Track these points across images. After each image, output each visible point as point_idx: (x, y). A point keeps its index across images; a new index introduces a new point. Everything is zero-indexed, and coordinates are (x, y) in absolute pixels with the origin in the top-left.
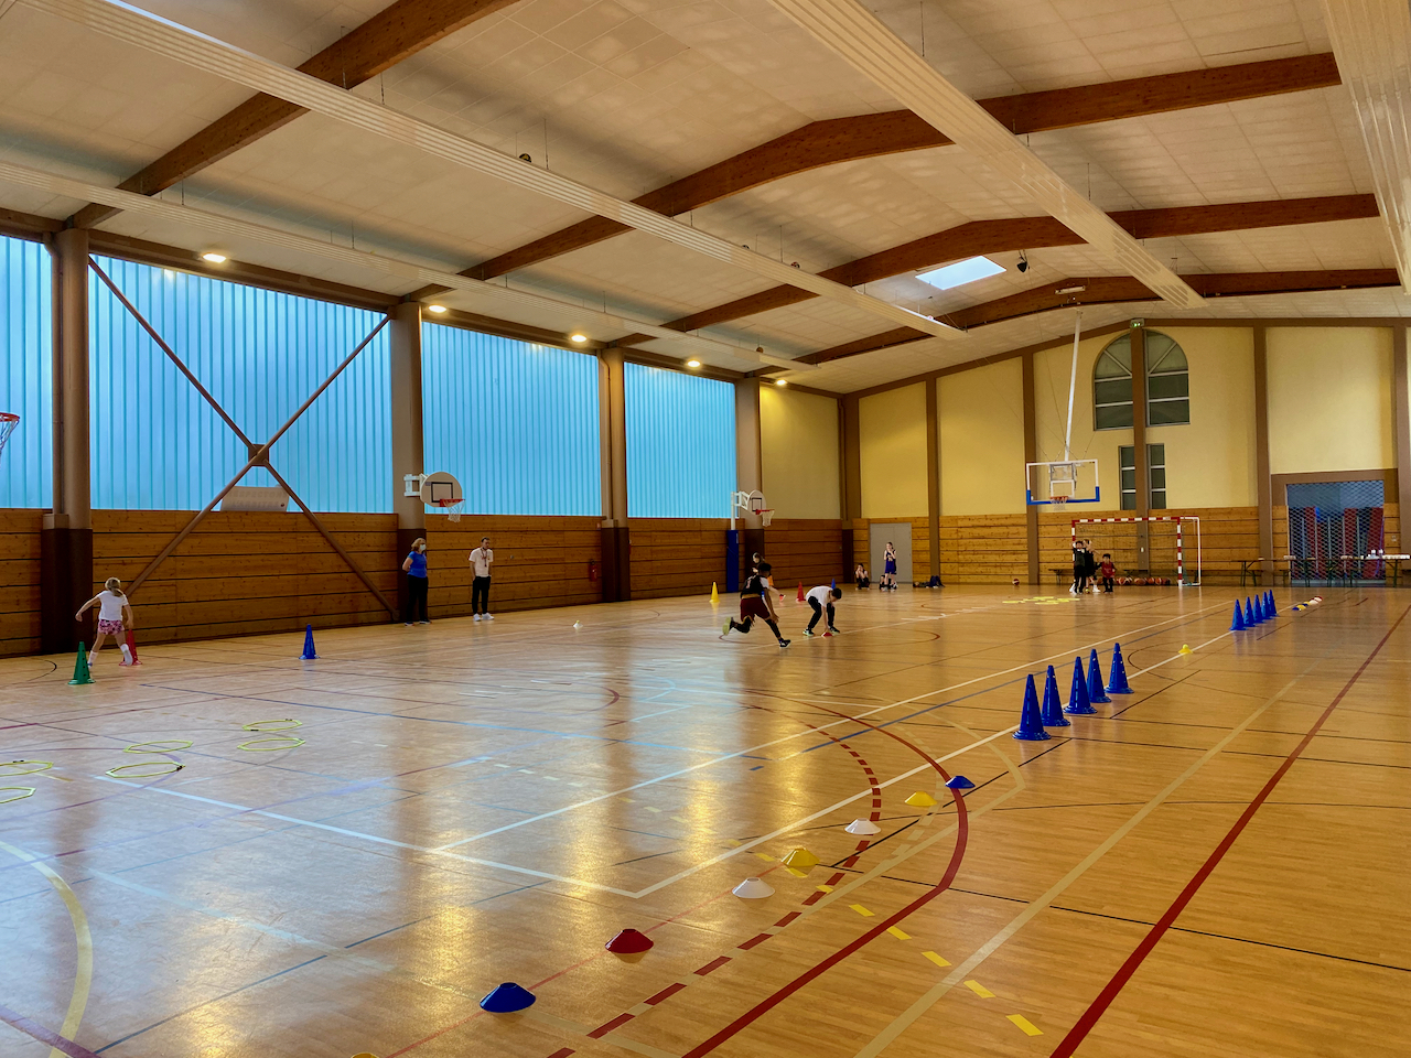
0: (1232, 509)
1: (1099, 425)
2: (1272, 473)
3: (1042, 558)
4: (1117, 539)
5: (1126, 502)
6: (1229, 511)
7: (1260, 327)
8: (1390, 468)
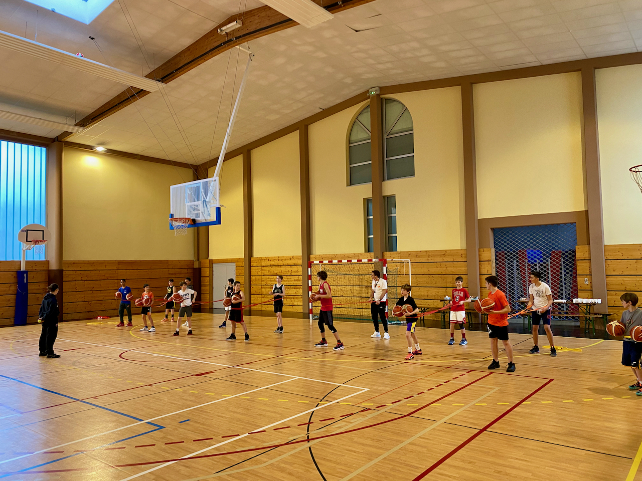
2: (479, 217)
5: (368, 245)
8: (584, 209)
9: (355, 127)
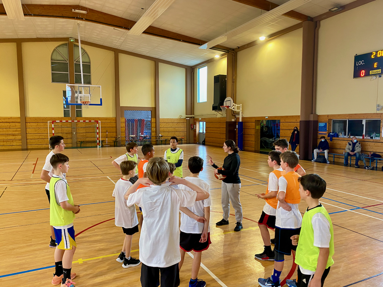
0: (107, 118)
1: (53, 81)
2: (120, 106)
3: (28, 138)
4: (63, 129)
5: (66, 114)
6: (106, 119)
7: (117, 52)
8: (154, 107)
9: (55, 52)
